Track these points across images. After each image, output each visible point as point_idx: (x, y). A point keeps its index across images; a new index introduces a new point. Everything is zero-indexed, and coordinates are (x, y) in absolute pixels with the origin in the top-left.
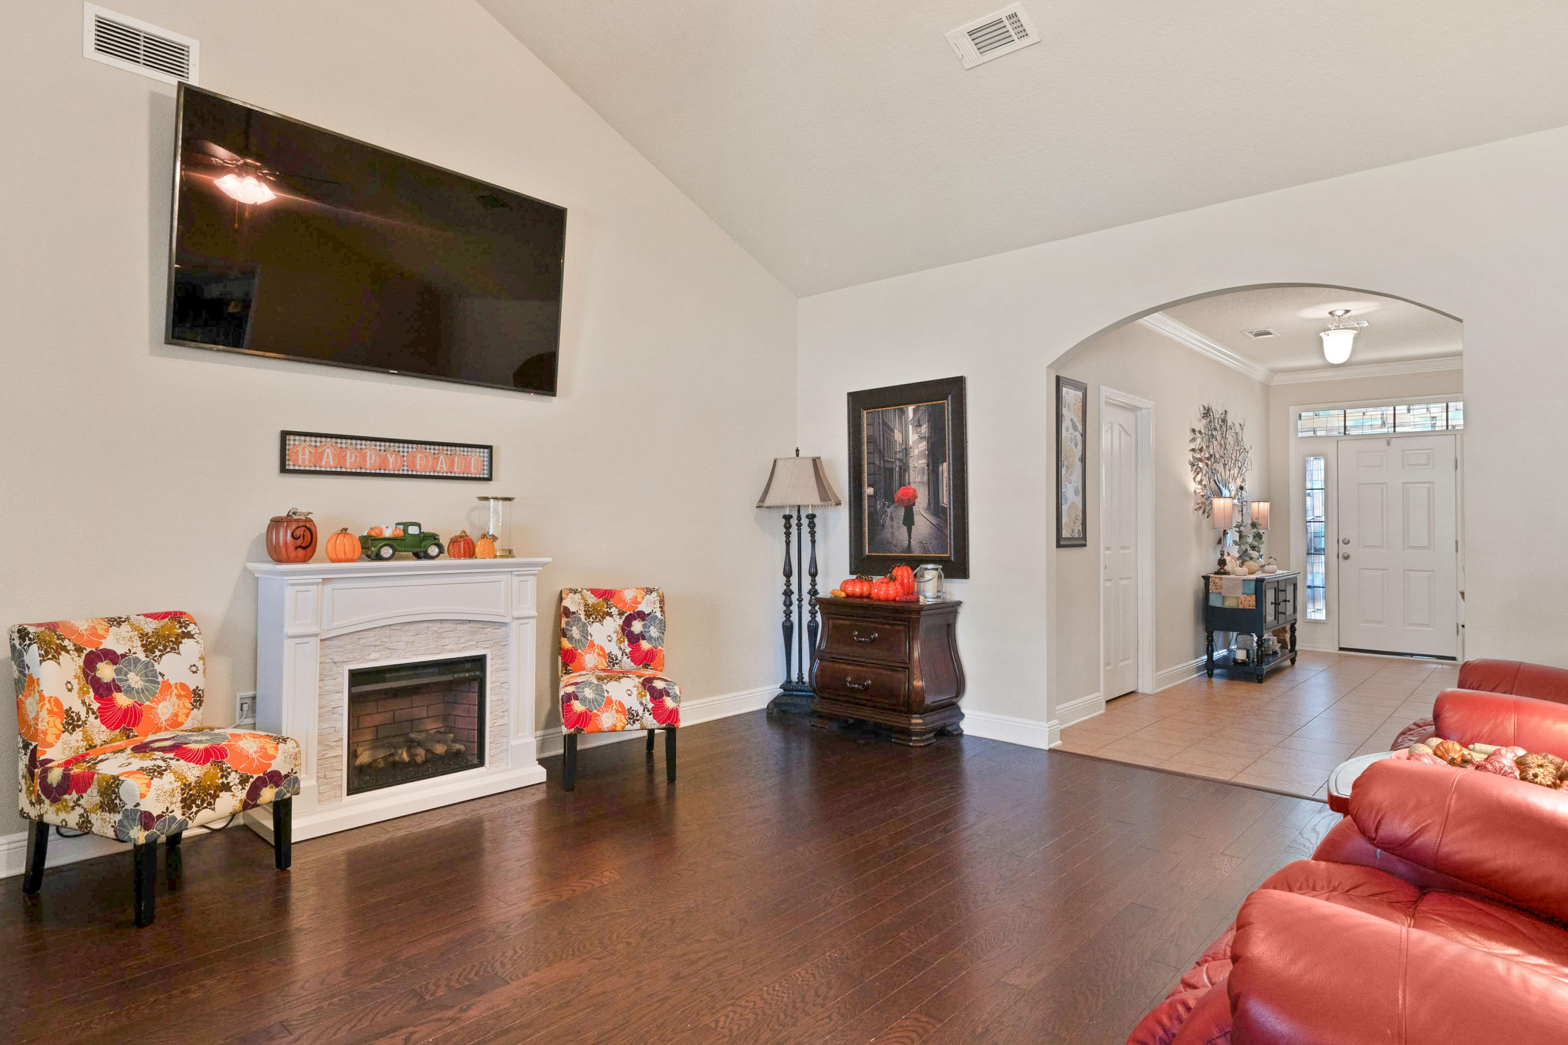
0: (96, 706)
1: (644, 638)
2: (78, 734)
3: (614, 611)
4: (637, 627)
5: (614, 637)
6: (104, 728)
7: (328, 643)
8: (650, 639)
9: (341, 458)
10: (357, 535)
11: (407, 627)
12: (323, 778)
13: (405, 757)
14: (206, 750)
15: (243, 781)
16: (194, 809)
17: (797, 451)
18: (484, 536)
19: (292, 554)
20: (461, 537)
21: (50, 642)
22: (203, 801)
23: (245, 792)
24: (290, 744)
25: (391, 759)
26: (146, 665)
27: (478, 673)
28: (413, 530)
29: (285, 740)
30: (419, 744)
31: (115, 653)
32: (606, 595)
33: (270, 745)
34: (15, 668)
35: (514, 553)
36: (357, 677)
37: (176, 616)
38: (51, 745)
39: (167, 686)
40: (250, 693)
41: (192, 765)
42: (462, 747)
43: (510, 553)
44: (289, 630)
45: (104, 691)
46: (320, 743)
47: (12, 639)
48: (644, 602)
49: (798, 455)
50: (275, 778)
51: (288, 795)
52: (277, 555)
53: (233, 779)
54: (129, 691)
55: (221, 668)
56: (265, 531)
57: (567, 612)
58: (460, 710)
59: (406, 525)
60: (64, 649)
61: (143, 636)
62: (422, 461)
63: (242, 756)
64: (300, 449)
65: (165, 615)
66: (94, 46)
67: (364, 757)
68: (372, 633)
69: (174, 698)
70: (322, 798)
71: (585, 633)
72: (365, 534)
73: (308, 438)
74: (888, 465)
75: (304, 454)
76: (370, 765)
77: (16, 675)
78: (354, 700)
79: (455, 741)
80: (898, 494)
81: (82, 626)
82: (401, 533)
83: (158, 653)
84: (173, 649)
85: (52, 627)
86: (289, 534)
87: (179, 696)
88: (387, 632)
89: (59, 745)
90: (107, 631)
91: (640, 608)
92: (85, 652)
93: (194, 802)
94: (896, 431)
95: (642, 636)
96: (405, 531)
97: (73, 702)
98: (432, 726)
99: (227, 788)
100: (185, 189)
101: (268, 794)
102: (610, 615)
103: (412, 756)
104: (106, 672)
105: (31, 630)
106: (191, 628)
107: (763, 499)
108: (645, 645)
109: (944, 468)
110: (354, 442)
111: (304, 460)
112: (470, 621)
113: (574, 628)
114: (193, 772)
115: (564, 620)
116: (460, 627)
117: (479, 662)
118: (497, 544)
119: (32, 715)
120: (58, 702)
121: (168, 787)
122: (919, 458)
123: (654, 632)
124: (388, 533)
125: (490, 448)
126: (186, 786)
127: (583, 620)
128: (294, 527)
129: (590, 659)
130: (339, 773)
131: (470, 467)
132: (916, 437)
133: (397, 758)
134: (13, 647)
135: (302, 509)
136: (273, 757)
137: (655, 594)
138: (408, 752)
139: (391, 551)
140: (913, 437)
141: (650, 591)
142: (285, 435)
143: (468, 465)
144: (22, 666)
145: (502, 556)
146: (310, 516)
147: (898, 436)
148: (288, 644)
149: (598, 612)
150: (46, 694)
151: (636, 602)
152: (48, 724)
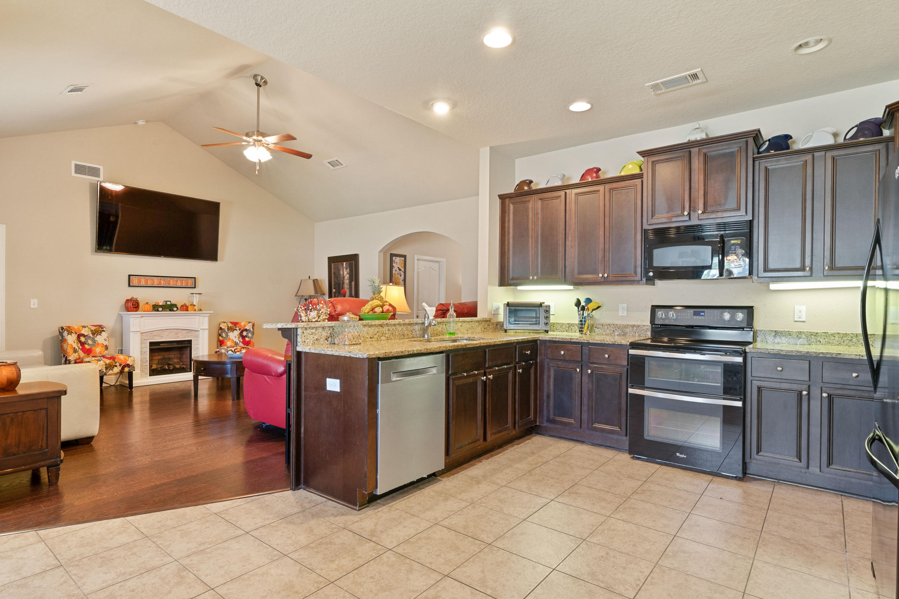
0: (81, 347)
1: (247, 337)
2: (77, 354)
3: (237, 329)
4: (245, 333)
5: (237, 337)
6: (83, 353)
7: (143, 334)
8: (249, 337)
9: (146, 282)
10: (152, 304)
11: (167, 331)
12: (142, 371)
13: (167, 367)
14: (110, 357)
15: (120, 365)
16: (108, 370)
17: (309, 277)
18: (191, 305)
19: (132, 309)
20: (184, 305)
21: (69, 331)
22: (110, 369)
23: (121, 368)
24: (132, 358)
25: (162, 368)
26: (93, 338)
27: (189, 345)
28: (169, 303)
29: (131, 357)
30: (171, 365)
31: (84, 335)
32: (235, 324)
33: (127, 358)
34: (60, 337)
35: (202, 310)
36: (151, 344)
37: (100, 326)
38: (70, 356)
39: (98, 344)
40: (121, 348)
41: (107, 360)
42: (185, 367)
43: (201, 310)
44: (132, 330)
45: (82, 344)
46: (141, 361)
47: (59, 330)
48: (247, 326)
49: (309, 278)
50: (128, 365)
51: (132, 371)
52: (128, 309)
53: (118, 364)
54: (89, 344)
55: (113, 341)
56: (124, 303)
57: (221, 329)
58: (184, 356)
59: (166, 302)
60: (72, 332)
61: (91, 331)
62: (172, 283)
63: (120, 359)
64: (134, 280)
65: (97, 326)
66: (74, 172)
67: (154, 367)
68: (156, 332)
69: (100, 347)
70: (142, 376)
71: (227, 335)
72: (154, 304)
73: (136, 277)
74: (339, 282)
75: (135, 281)
76: (156, 369)
77: (61, 338)
78: (151, 351)
79: (182, 365)
80: (342, 292)
81: (76, 327)
82: (165, 304)
83: (96, 335)
84: (99, 334)
85: (69, 327)
86: (131, 304)
87: (101, 347)
88: (160, 331)
89: (72, 356)
90: (82, 329)
91: (246, 328)
92: (77, 334)
93: (108, 368)
94: (341, 271)
95: (246, 336)
96: (166, 303)
97: (75, 345)
98: (176, 360)
99: (116, 366)
100: (100, 210)
101: (126, 369)
102: (236, 330)
103: (169, 368)
104: (83, 339)
105: (64, 327)
106: (104, 329)
107: (297, 294)
108: (247, 339)
109: (353, 283)
110: (151, 277)
111: (135, 283)
112: (186, 330)
113: (223, 334)
114: (108, 361)
115: (220, 331)
116: (183, 331)
117: (190, 342)
118: (195, 307)
119: (65, 348)
120: (72, 345)
121: (102, 364)
122: (347, 280)
123: (250, 335)
124: (161, 304)
125: (195, 278)
126: (106, 364)
127: (227, 331)
128: (132, 302)
129: (229, 343)
130: (147, 370)
131: (188, 284)
132: (346, 273)
133: (164, 368)
134: (60, 332)
135: (135, 297)
136: (128, 360)
137: (251, 323)
138: (168, 366)
139: (162, 309)
140: (345, 273)
141: (250, 322)
142: (129, 276)
143: (188, 283)
144: (62, 336)
145: (198, 311)
146: (137, 299)
147: (341, 272)
148: (131, 334)
149: (232, 329)
150: (69, 343)
151: (245, 326)
152: (70, 351)
